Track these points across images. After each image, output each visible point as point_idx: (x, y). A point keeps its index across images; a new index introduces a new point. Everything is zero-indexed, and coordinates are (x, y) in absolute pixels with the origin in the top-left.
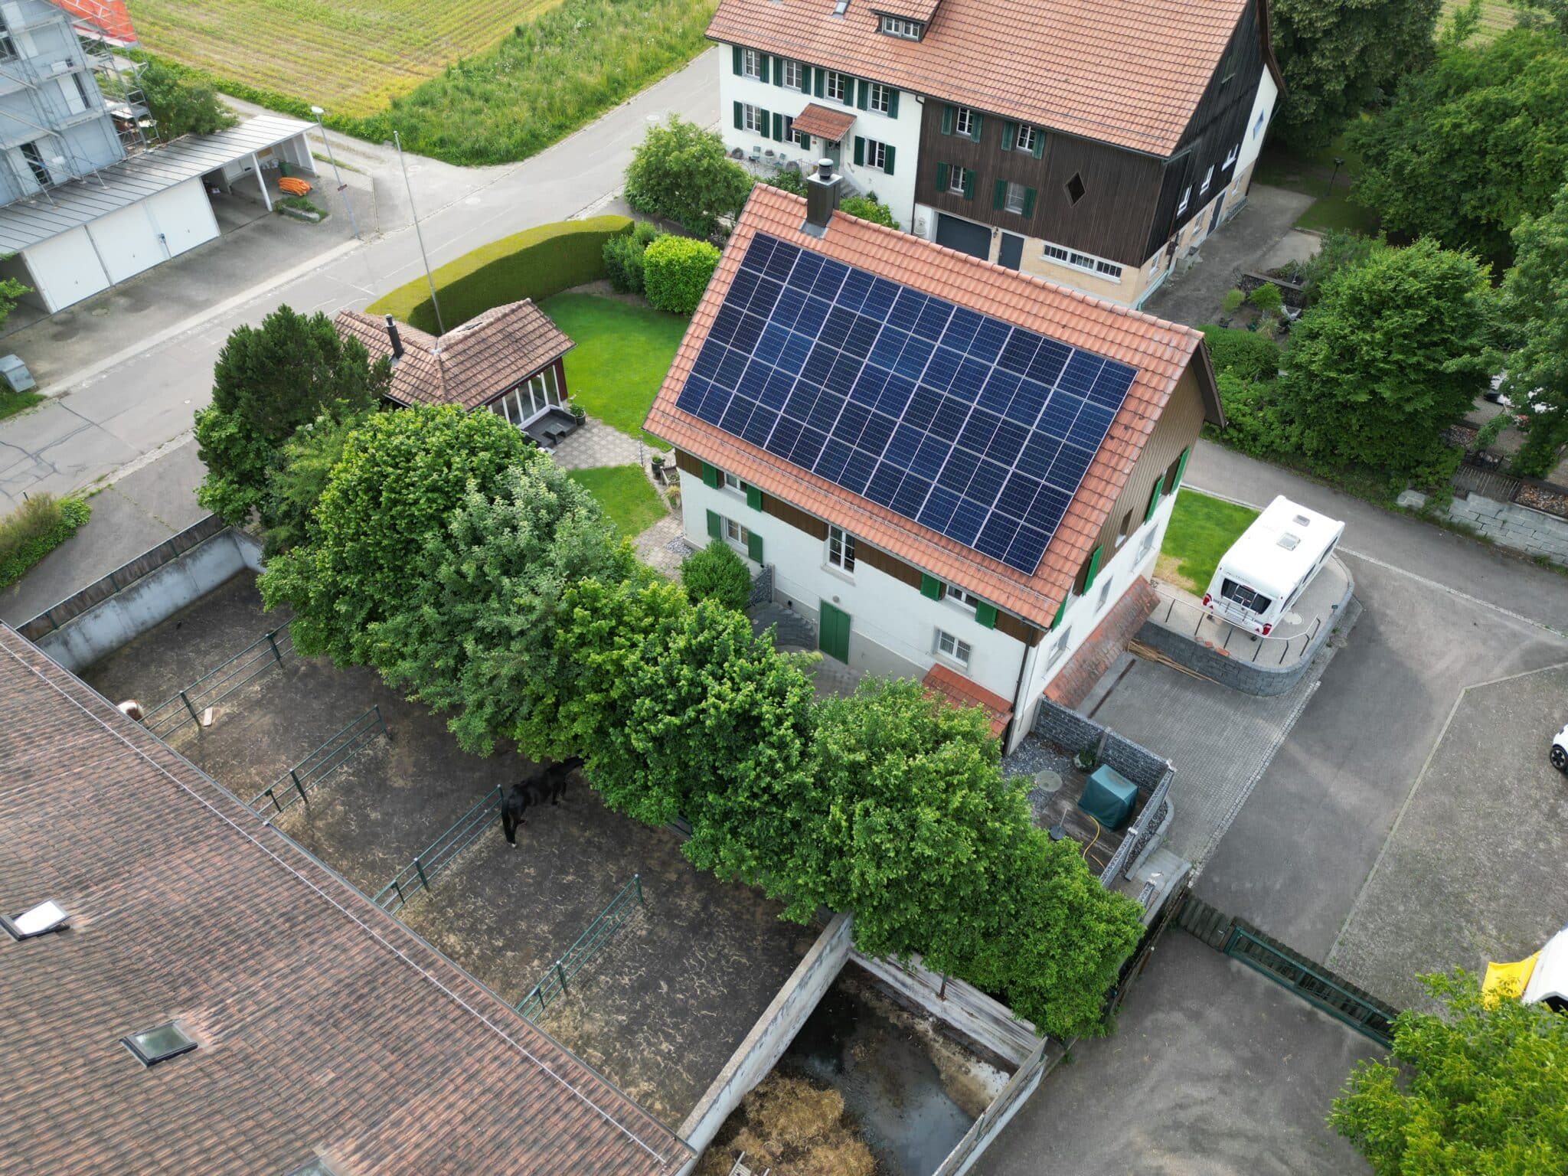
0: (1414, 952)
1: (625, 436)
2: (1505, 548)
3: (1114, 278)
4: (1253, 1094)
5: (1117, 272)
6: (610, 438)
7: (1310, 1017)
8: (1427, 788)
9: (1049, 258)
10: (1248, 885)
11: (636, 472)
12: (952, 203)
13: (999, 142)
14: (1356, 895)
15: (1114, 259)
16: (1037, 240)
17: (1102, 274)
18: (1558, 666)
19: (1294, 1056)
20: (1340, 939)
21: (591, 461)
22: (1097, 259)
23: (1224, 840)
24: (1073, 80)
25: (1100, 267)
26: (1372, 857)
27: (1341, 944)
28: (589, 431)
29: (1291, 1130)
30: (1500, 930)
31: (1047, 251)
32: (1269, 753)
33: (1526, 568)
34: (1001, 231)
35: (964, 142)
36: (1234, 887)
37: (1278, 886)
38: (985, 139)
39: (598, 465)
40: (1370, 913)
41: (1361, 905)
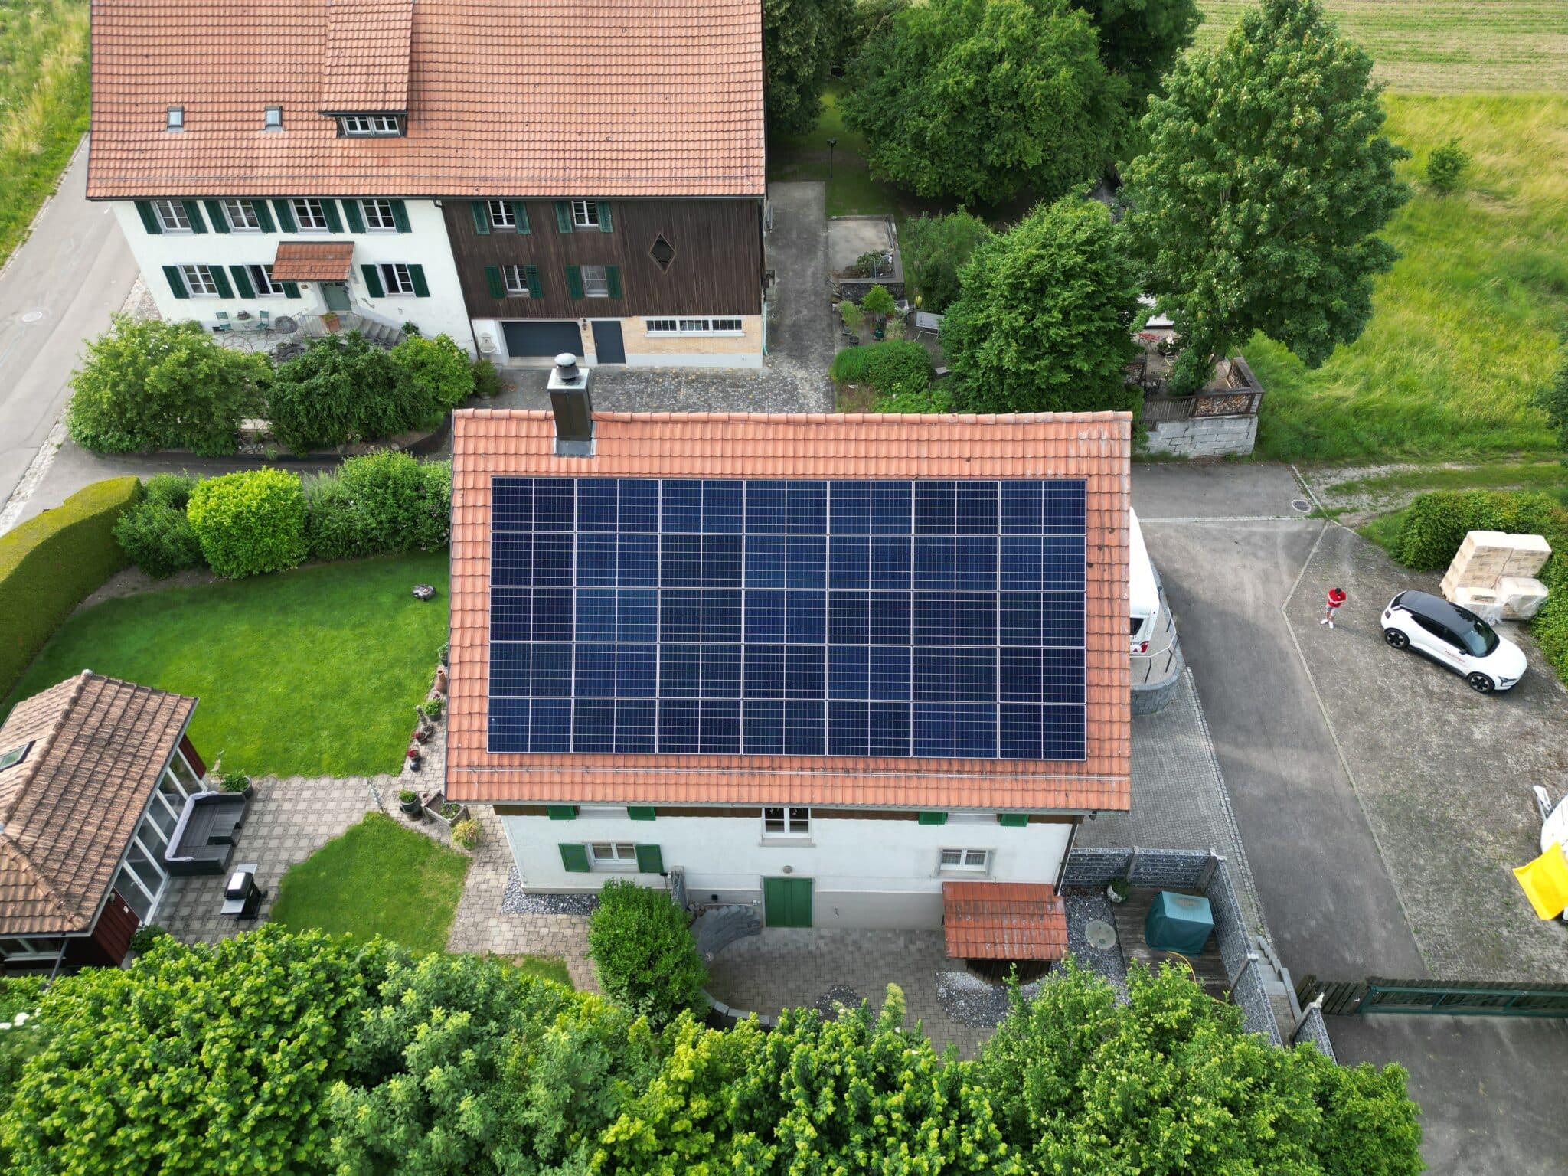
0: (1465, 900)
1: (325, 781)
2: (1197, 459)
3: (735, 332)
4: (1493, 1152)
5: (738, 325)
6: (306, 794)
7: (1458, 1027)
8: (1341, 727)
9: (655, 333)
10: (1313, 923)
11: (380, 823)
12: (520, 307)
13: (554, 226)
14: (1386, 872)
15: (730, 313)
16: (635, 318)
17: (720, 332)
18: (1314, 550)
19: (1484, 1082)
20: (1413, 928)
21: (304, 843)
22: (710, 318)
23: (1259, 887)
24: (615, 137)
25: (716, 325)
26: (1364, 825)
27: (1416, 932)
28: (268, 799)
29: (1545, 1165)
30: (1491, 831)
31: (651, 325)
32: (1213, 767)
33: (1223, 470)
34: (589, 320)
35: (510, 236)
36: (1306, 934)
37: (1332, 907)
38: (536, 227)
39: (320, 843)
40: (1408, 883)
41: (1396, 880)
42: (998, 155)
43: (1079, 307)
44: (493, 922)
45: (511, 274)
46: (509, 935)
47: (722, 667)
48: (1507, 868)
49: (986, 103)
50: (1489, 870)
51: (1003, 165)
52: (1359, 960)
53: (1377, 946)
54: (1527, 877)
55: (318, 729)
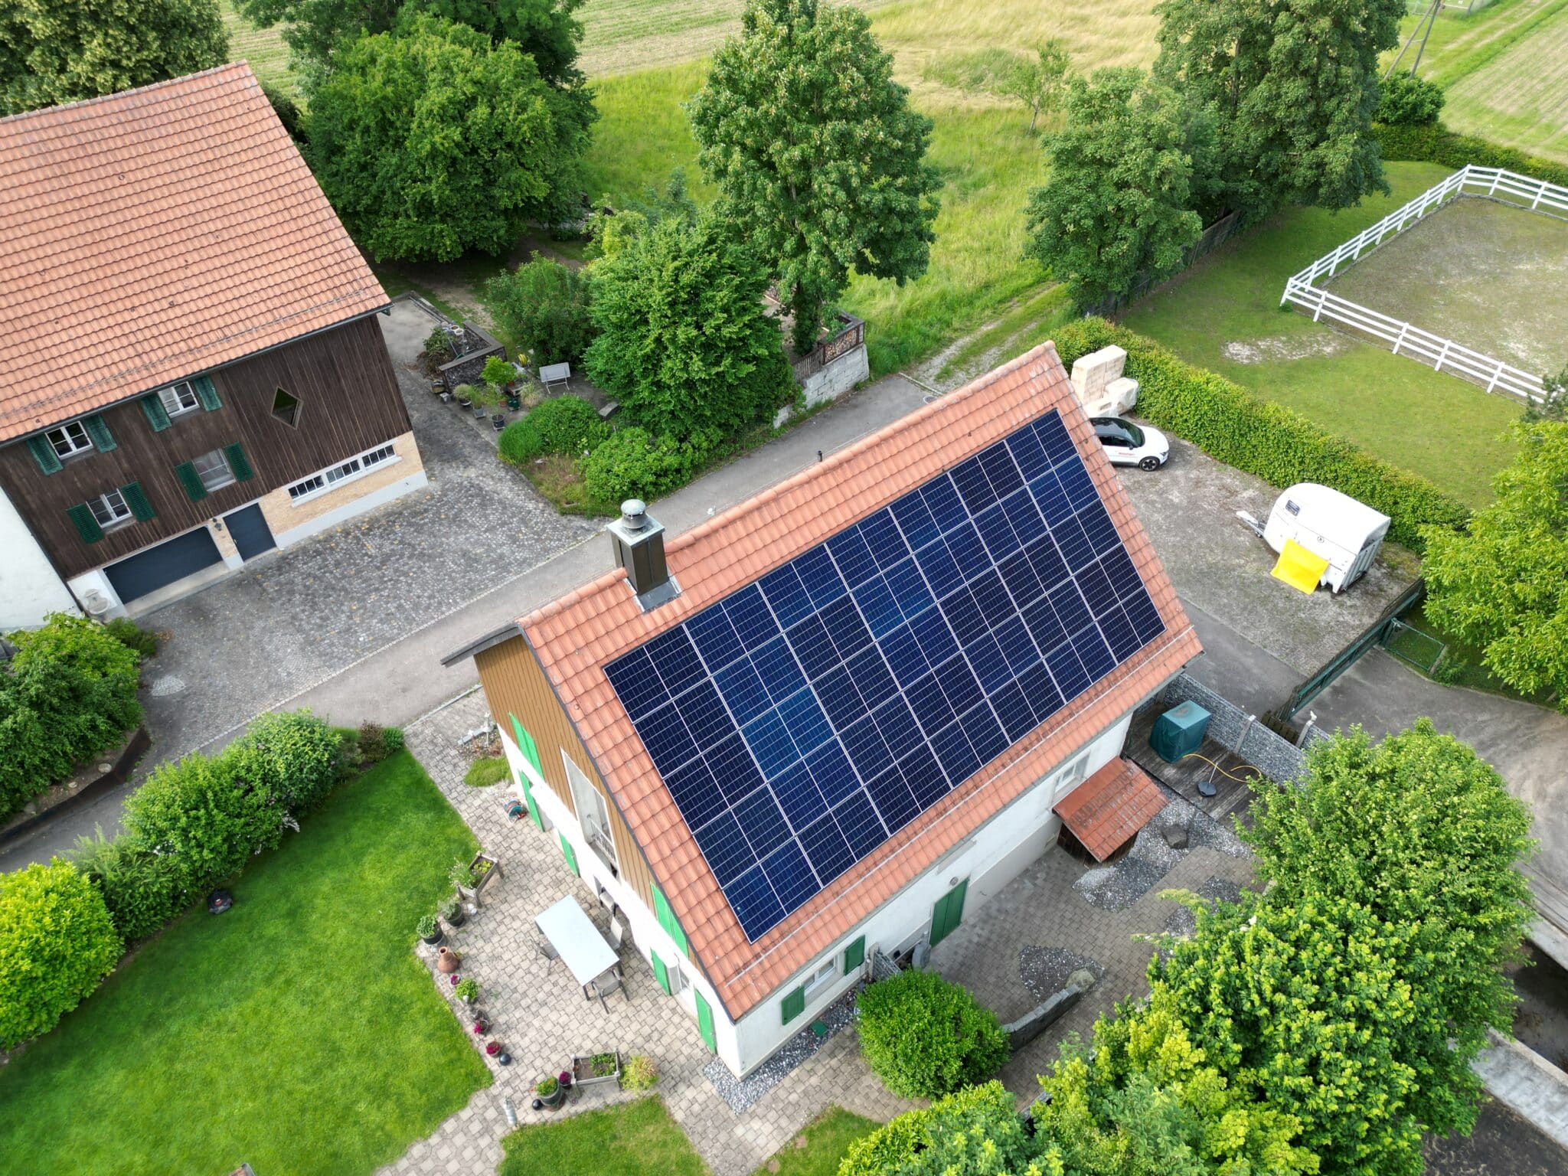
0: (1267, 610)
3: (389, 460)
5: (390, 450)
9: (302, 499)
10: (1214, 682)
12: (128, 538)
13: (146, 427)
14: (1216, 621)
15: (380, 442)
16: (275, 492)
17: (374, 467)
19: (1376, 713)
20: (1261, 646)
22: (359, 457)
24: (179, 299)
25: (366, 461)
30: (1239, 557)
31: (293, 492)
33: (861, 398)
34: (220, 518)
35: (89, 463)
38: (123, 437)
40: (1232, 620)
41: (1225, 622)
42: (509, 198)
43: (735, 302)
44: (739, 1131)
45: (99, 507)
46: (767, 1128)
47: (896, 722)
48: (1266, 574)
49: (474, 150)
50: (1260, 582)
51: (516, 205)
52: (1257, 687)
53: (1255, 671)
54: (1281, 572)
55: (348, 1108)
